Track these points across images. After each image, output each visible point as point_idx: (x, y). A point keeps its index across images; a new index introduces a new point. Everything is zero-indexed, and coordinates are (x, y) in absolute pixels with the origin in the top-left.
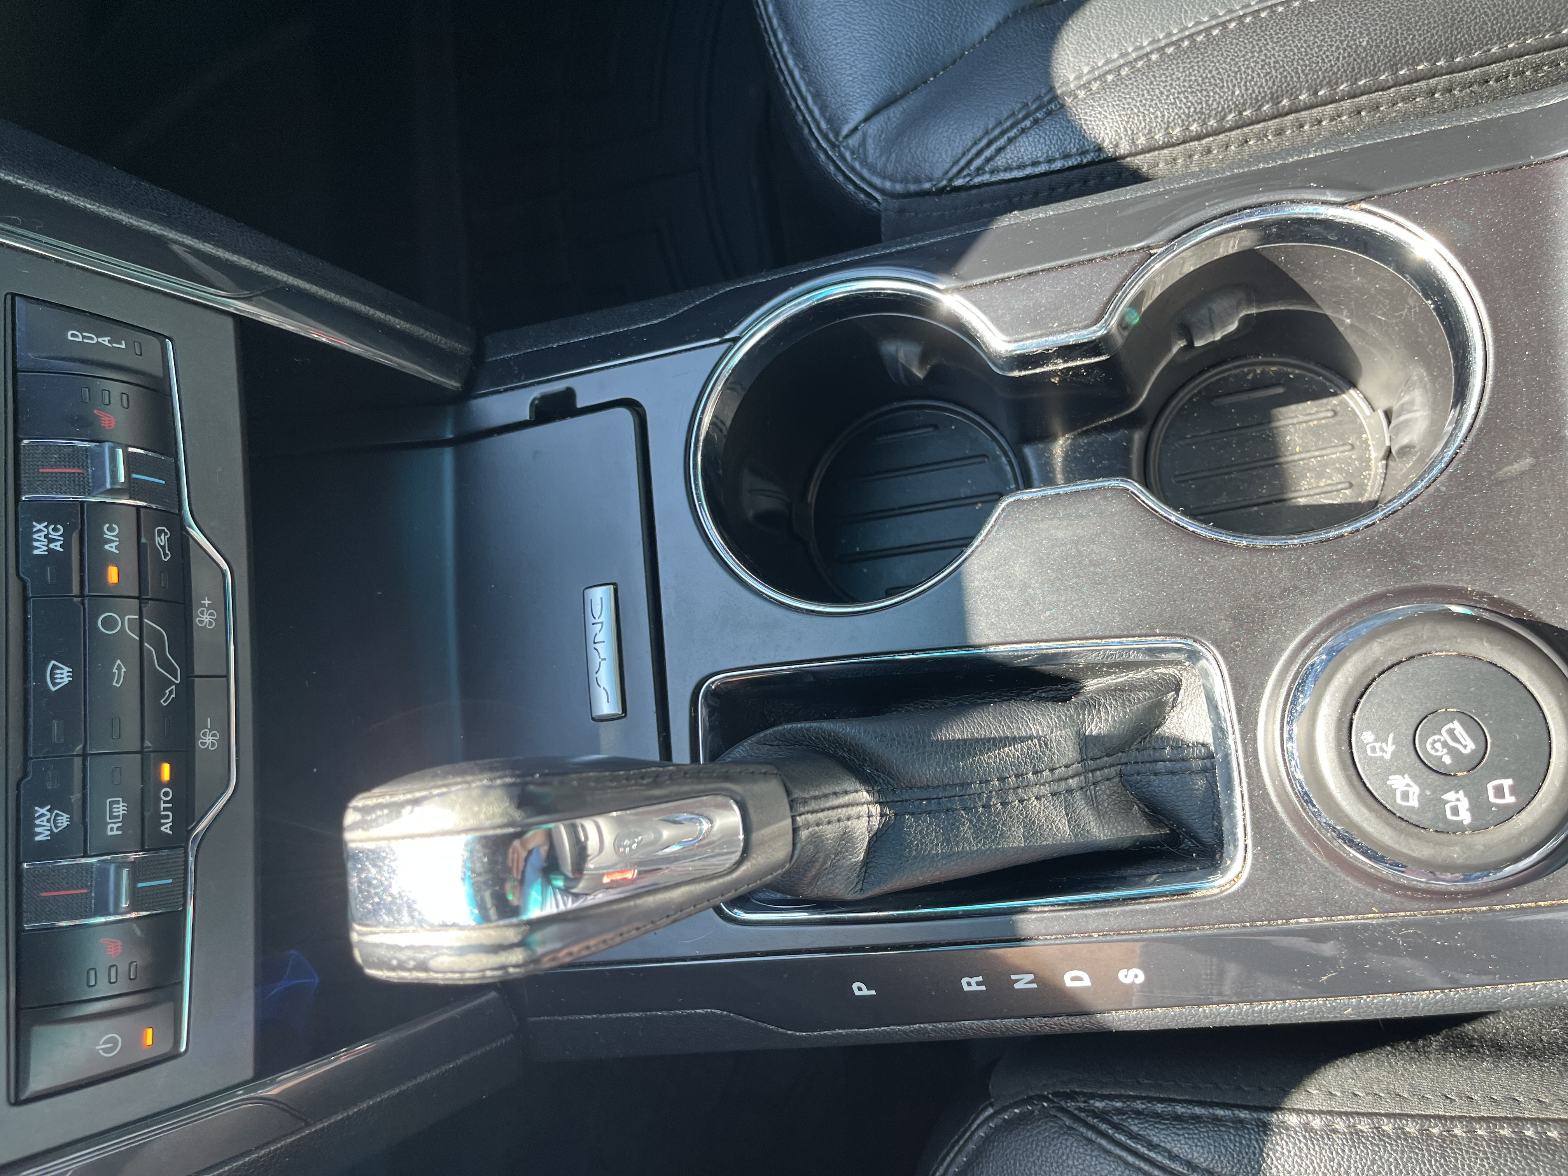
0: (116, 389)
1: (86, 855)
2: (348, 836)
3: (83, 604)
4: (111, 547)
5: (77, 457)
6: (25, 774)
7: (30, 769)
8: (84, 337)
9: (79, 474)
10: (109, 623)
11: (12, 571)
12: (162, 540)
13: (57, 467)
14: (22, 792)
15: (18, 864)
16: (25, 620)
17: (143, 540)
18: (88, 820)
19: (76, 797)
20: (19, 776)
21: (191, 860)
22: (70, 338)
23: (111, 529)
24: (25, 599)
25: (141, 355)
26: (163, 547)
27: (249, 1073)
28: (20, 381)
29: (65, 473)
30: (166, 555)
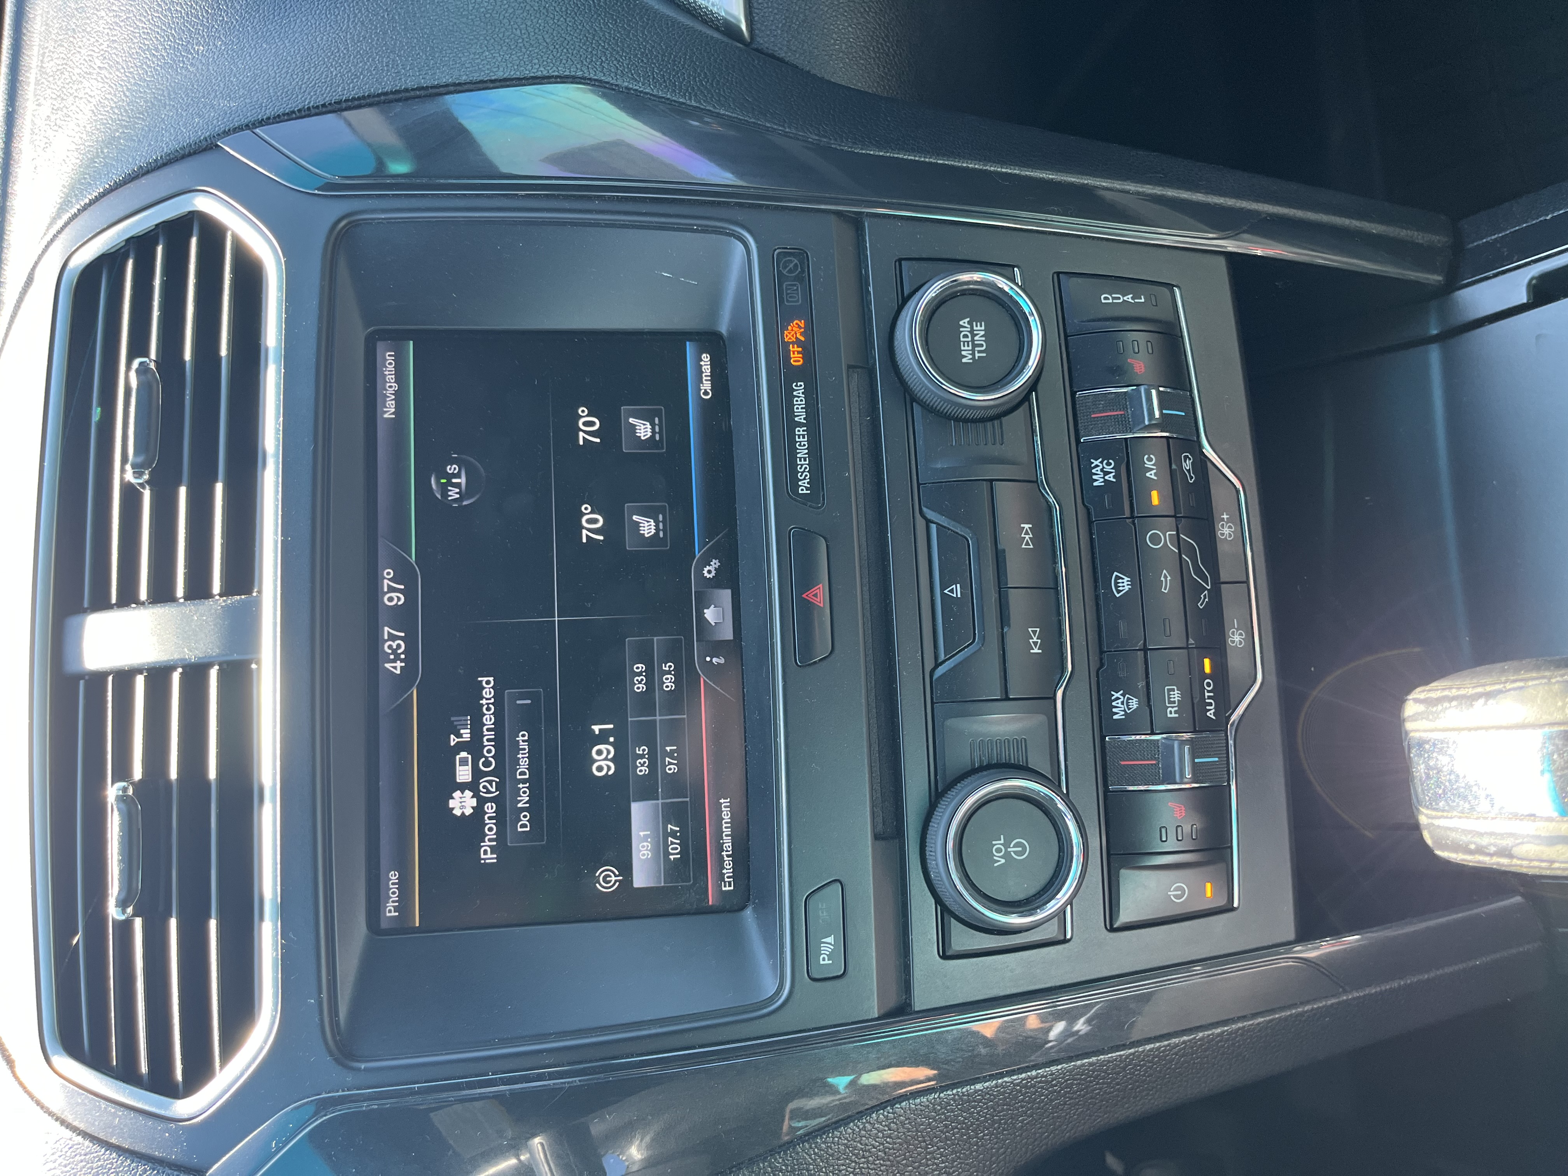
0: (1141, 337)
1: (1153, 733)
2: (1409, 726)
3: (1134, 524)
4: (1151, 475)
5: (1119, 401)
6: (1102, 665)
7: (1105, 661)
8: (1114, 298)
9: (1121, 415)
10: (1155, 539)
11: (1079, 501)
12: (1187, 465)
13: (1104, 411)
14: (1101, 679)
15: (1103, 738)
16: (1092, 541)
17: (1174, 467)
18: (1152, 703)
19: (1141, 684)
20: (1098, 666)
21: (1231, 742)
22: (1103, 301)
23: (1150, 460)
24: (1090, 523)
25: (1156, 306)
26: (1189, 471)
27: (1292, 936)
28: (1070, 344)
29: (1111, 416)
30: (1192, 478)
